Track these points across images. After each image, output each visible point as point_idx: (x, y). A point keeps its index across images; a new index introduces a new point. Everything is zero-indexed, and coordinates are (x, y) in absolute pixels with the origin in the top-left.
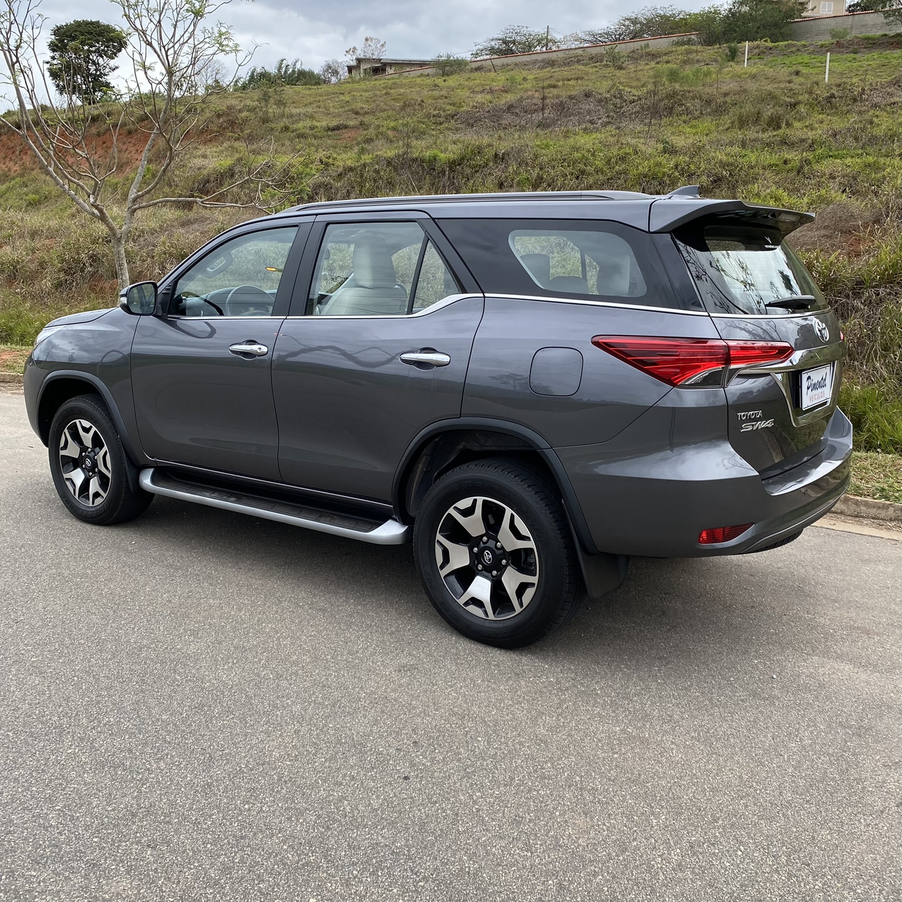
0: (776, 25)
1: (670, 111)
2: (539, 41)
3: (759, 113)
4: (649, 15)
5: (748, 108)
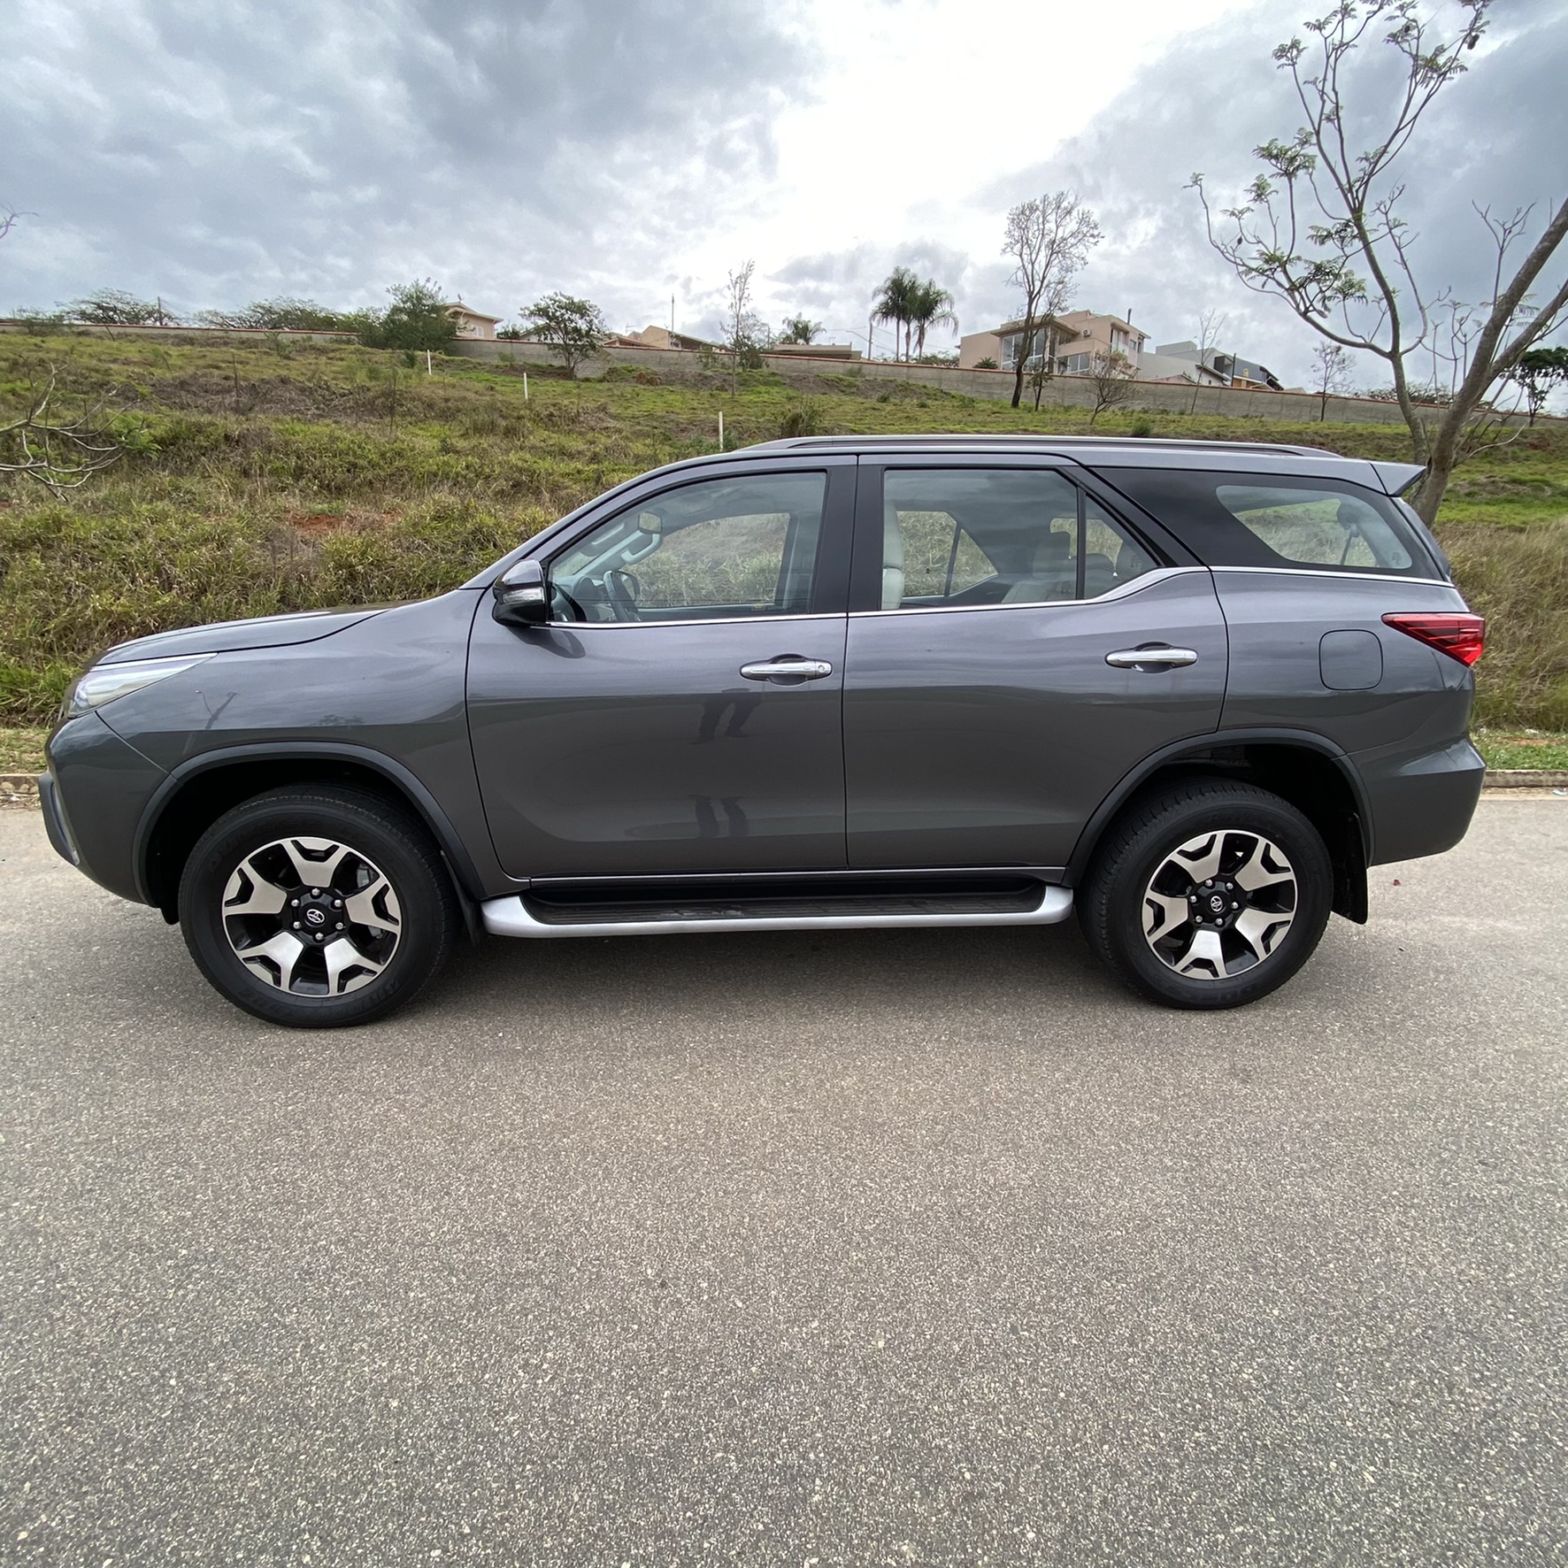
0: (440, 339)
1: (391, 411)
2: (150, 314)
3: (492, 423)
4: (285, 306)
5: (483, 417)
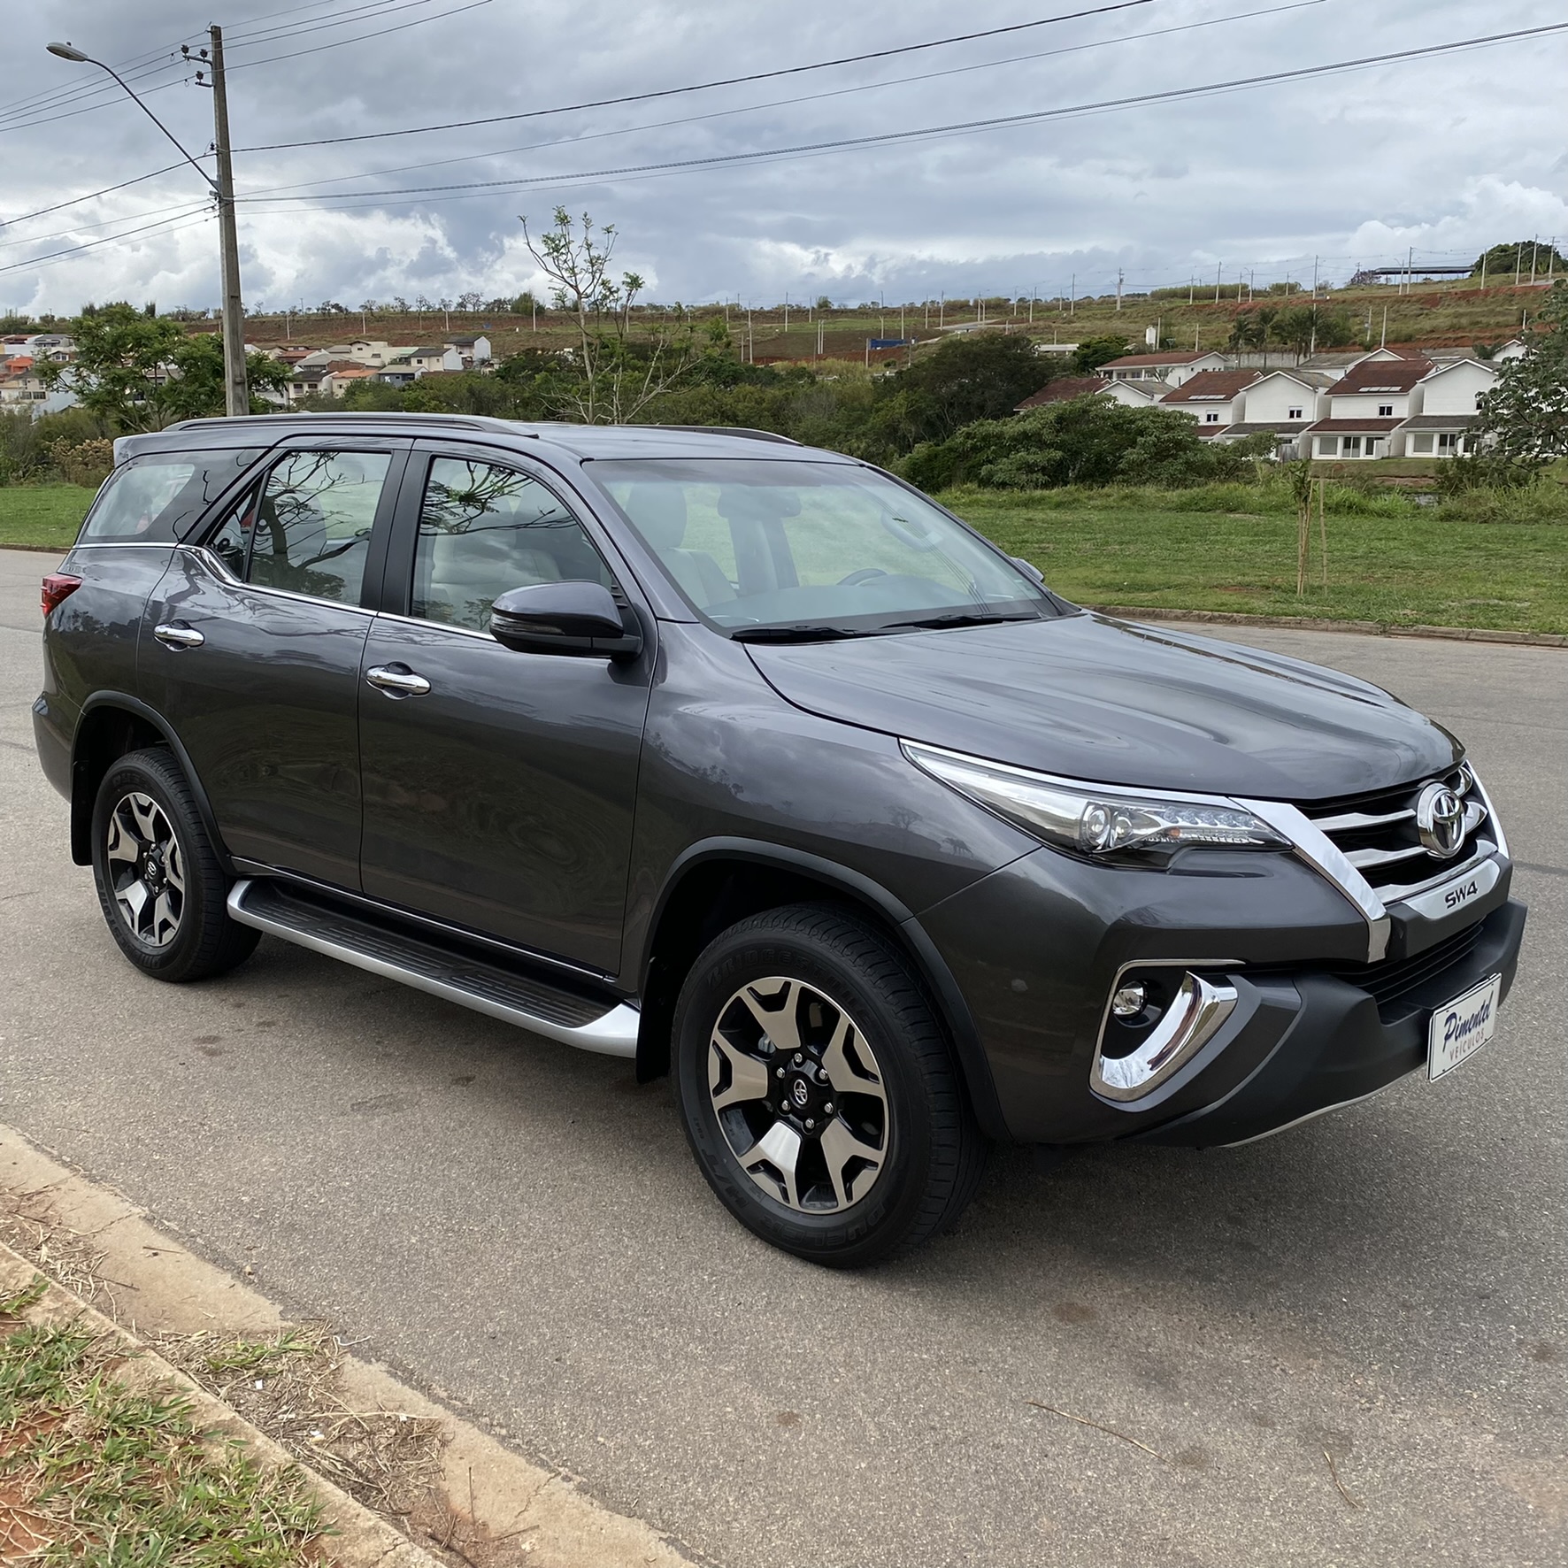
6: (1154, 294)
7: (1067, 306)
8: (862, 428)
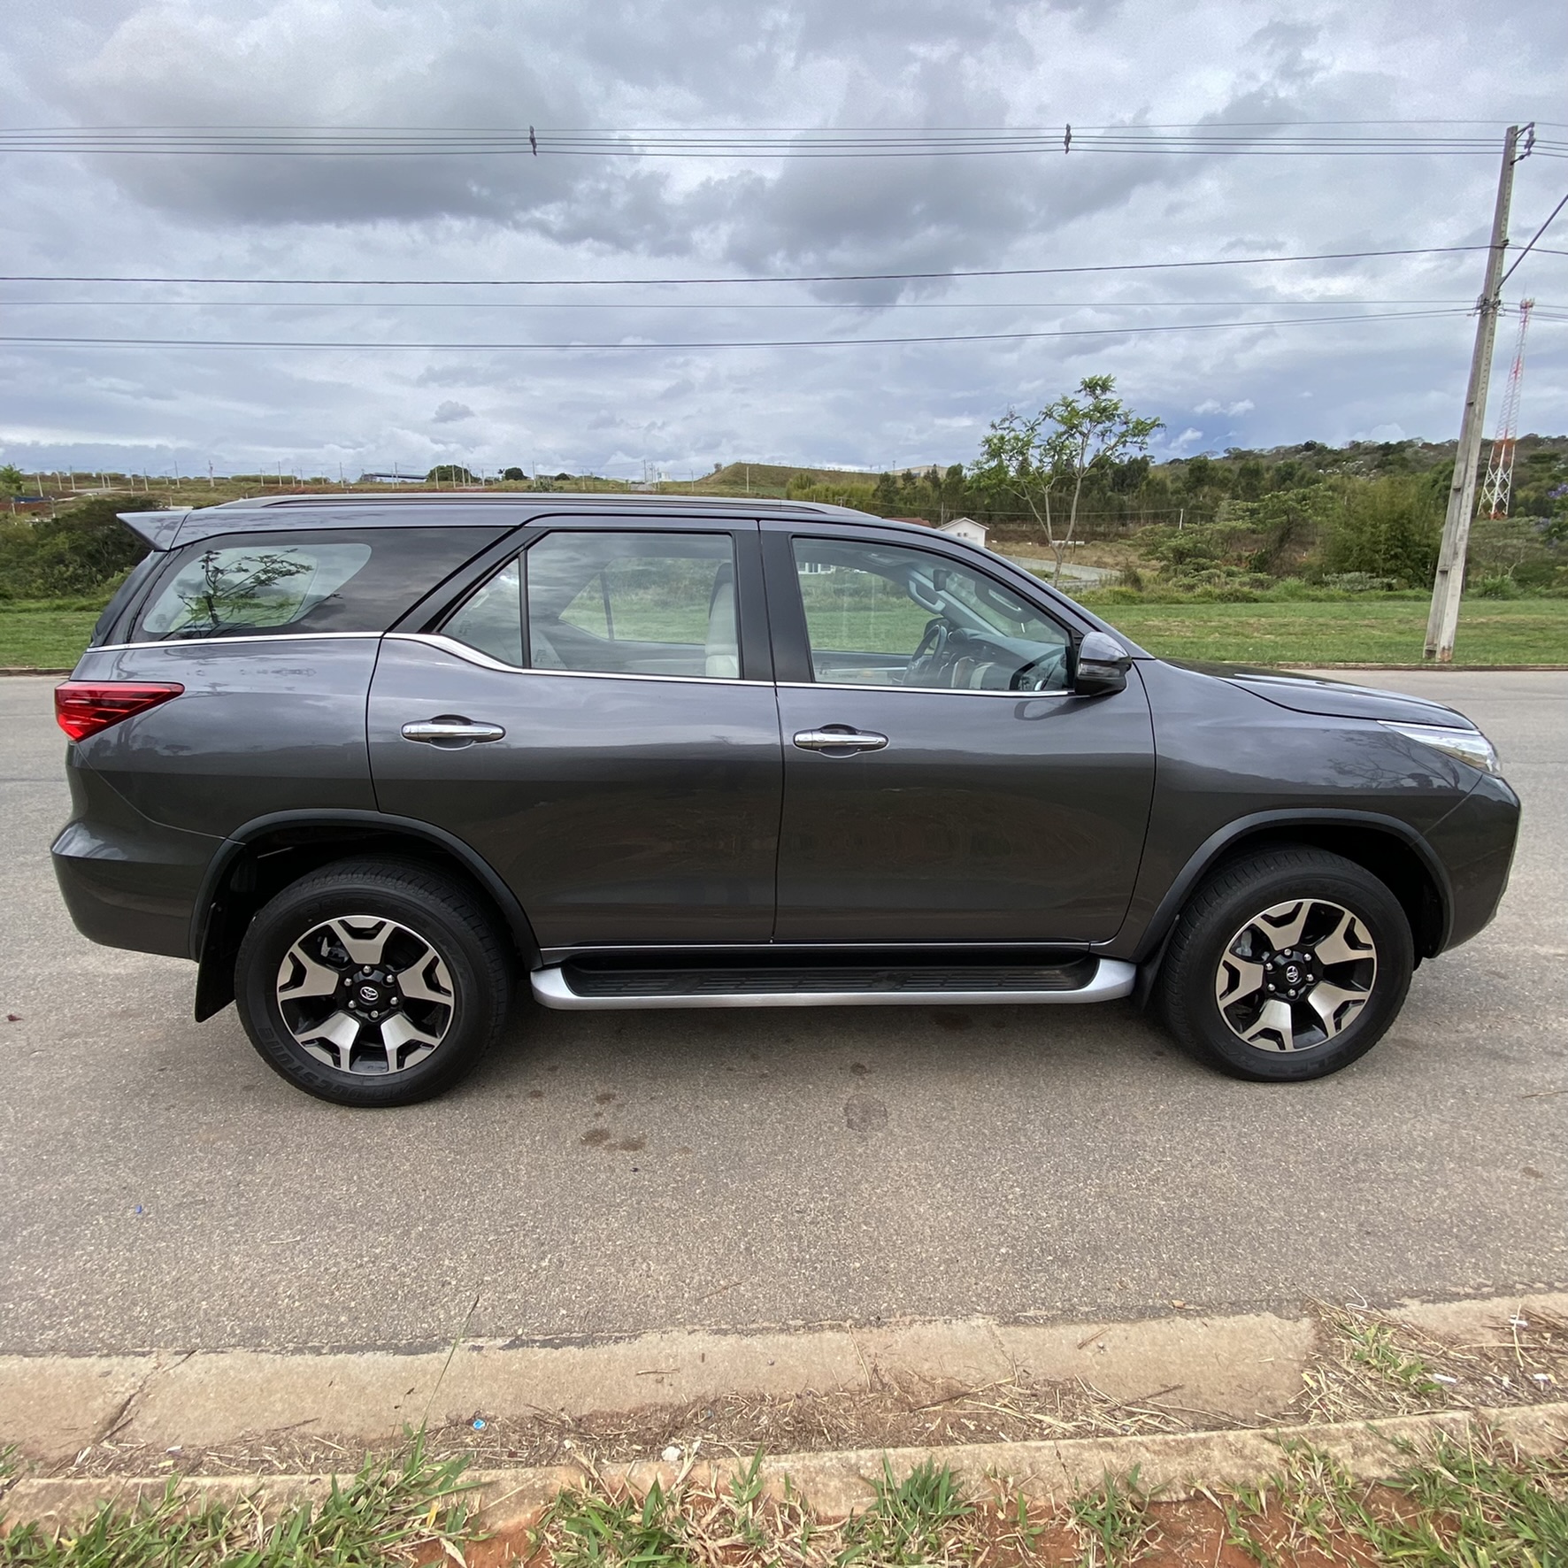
6: (234, 478)
7: (173, 482)
8: (31, 558)
